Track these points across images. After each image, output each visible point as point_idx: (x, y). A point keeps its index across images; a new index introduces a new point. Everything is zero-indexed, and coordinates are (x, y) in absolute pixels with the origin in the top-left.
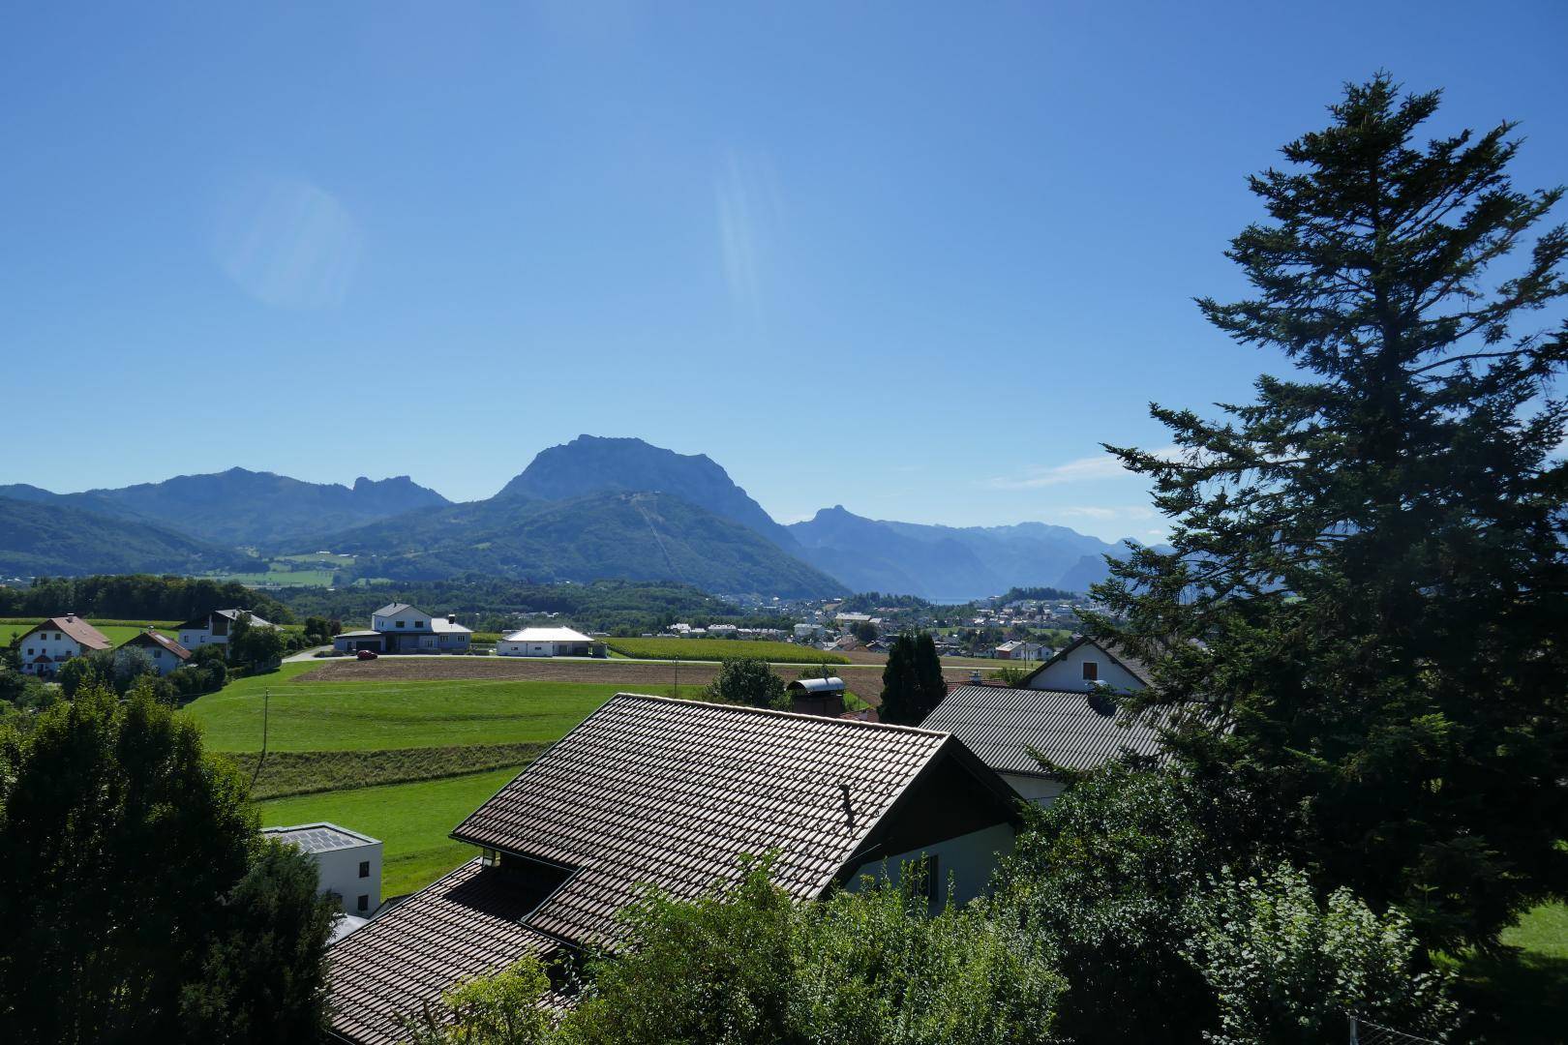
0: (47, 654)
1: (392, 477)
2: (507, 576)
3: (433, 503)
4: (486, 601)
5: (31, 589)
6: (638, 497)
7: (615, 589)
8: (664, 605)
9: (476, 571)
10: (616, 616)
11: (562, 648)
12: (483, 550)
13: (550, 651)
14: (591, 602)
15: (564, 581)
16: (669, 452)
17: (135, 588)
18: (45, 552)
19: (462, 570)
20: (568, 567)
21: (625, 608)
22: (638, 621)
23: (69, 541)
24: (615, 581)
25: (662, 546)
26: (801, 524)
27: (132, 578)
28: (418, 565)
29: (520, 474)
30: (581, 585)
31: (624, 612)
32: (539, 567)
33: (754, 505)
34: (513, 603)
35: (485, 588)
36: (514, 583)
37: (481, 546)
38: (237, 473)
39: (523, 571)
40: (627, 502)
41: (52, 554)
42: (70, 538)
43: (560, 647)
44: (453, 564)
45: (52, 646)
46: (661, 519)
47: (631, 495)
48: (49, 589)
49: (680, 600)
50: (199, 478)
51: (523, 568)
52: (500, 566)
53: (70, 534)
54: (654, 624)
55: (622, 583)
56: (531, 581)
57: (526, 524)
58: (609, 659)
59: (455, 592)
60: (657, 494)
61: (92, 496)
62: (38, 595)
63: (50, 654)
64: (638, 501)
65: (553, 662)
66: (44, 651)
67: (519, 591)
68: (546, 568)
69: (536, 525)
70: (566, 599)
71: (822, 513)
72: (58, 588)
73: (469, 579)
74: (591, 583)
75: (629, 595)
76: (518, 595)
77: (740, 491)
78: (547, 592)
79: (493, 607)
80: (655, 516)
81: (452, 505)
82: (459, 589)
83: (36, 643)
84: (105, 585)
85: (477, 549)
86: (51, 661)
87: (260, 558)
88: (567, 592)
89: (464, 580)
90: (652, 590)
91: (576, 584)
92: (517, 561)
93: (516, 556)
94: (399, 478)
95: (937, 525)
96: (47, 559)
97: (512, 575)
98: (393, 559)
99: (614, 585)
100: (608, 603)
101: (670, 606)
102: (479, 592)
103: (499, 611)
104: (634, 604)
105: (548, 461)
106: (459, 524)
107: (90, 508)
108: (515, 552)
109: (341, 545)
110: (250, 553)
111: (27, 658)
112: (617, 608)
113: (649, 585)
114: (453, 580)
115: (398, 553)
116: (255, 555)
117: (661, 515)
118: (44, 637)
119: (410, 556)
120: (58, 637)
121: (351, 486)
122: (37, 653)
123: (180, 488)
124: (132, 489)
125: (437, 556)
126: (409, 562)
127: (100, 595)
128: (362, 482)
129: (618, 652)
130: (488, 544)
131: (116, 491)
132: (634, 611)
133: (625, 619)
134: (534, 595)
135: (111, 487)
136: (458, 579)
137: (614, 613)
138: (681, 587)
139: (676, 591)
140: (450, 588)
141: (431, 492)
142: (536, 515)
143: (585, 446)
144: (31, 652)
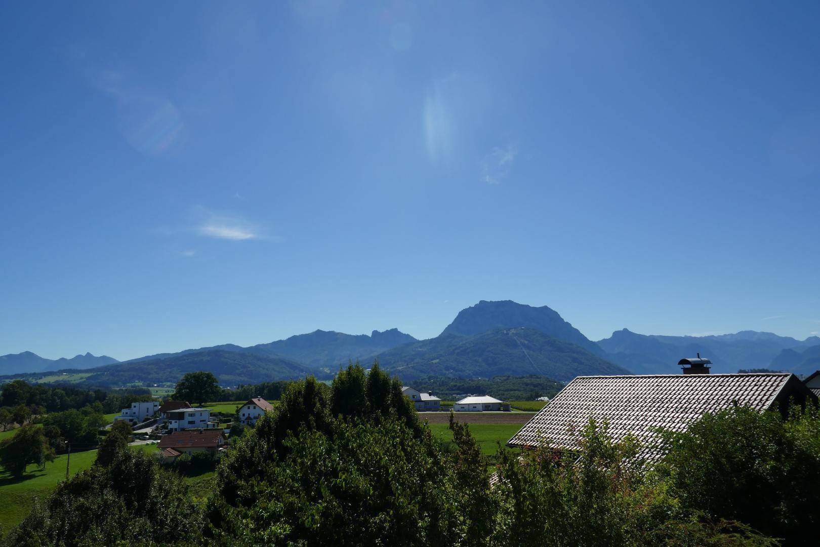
0: (250, 416)
1: (389, 329)
2: (449, 376)
3: (409, 341)
4: (439, 389)
5: (237, 390)
6: (513, 331)
7: (505, 380)
8: (532, 387)
9: (432, 374)
10: (507, 395)
11: (487, 407)
12: (436, 363)
13: (481, 408)
14: (493, 388)
15: (478, 378)
16: (527, 306)
17: (280, 387)
18: (239, 375)
19: (426, 375)
20: (479, 370)
21: (511, 390)
22: (519, 397)
23: (249, 369)
24: (504, 376)
25: (528, 356)
26: (604, 340)
27: (278, 383)
28: (404, 373)
29: (451, 323)
30: (487, 379)
31: (512, 392)
32: (464, 371)
33: (577, 331)
34: (453, 390)
35: (438, 383)
36: (453, 379)
37: (434, 361)
38: (319, 333)
39: (456, 373)
40: (507, 334)
41: (243, 375)
42: (249, 367)
43: (486, 406)
44: (421, 371)
45: (252, 412)
46: (526, 342)
47: (509, 330)
48: (245, 389)
49: (540, 385)
50: (302, 336)
51: (456, 372)
52: (444, 371)
53: (249, 365)
54: (528, 398)
55: (509, 377)
56: (460, 378)
57: (455, 349)
58: (513, 412)
59: (424, 386)
60: (523, 329)
61: (258, 348)
62: (240, 393)
63: (252, 416)
64: (513, 333)
65: (484, 414)
66: (249, 414)
67: (455, 384)
68: (468, 371)
69: (461, 349)
70: (480, 387)
71: (616, 334)
72: (248, 389)
73: (430, 378)
74: (492, 378)
75: (513, 383)
76: (455, 386)
77: (568, 325)
78: (470, 383)
79: (443, 392)
80: (522, 341)
81: (419, 342)
82: (425, 384)
83: (245, 411)
84: (267, 387)
85: (432, 363)
86: (252, 419)
87: (331, 373)
88: (480, 383)
89: (427, 380)
90: (525, 380)
91: (484, 379)
92: (454, 369)
93: (452, 365)
94: (392, 330)
95: (686, 336)
96: (241, 378)
97: (450, 376)
98: (392, 370)
99: (504, 378)
100: (502, 388)
101: (536, 388)
102: (435, 385)
103: (446, 394)
104: (516, 388)
105: (464, 315)
106: (422, 351)
107: (257, 352)
108: (451, 363)
109: (367, 365)
110: (326, 371)
111: (243, 418)
112: (507, 390)
113: (523, 377)
114: (422, 380)
115: (394, 367)
116: (328, 372)
117: (526, 340)
118: (249, 408)
119: (400, 368)
120: (255, 408)
121: (370, 335)
122: (246, 415)
123: (294, 341)
124: (274, 343)
125: (413, 367)
126: (400, 371)
127: (265, 391)
128: (375, 333)
129: (516, 409)
130: (438, 360)
131: (267, 345)
132: (516, 392)
133: (512, 396)
134: (463, 385)
135: (265, 343)
136: (424, 379)
137: (506, 393)
138: (541, 378)
139: (539, 380)
140: (421, 383)
141: (408, 336)
142: (461, 344)
143: (483, 306)
144: (244, 415)
